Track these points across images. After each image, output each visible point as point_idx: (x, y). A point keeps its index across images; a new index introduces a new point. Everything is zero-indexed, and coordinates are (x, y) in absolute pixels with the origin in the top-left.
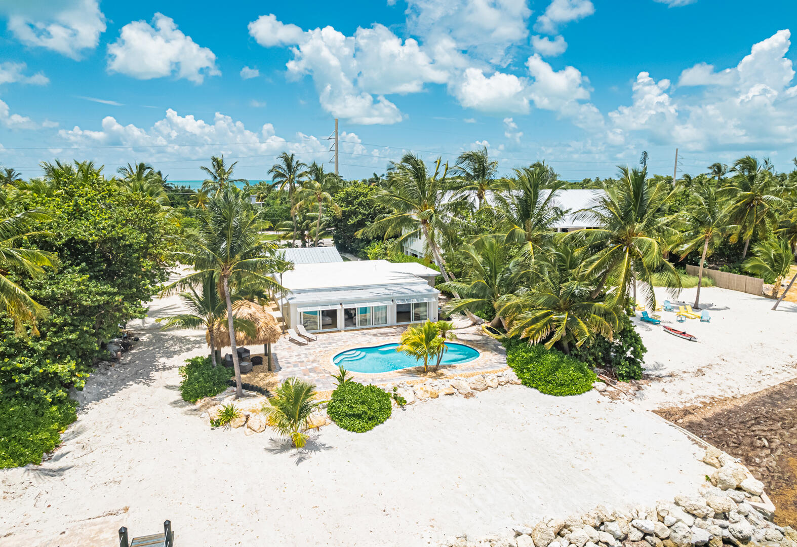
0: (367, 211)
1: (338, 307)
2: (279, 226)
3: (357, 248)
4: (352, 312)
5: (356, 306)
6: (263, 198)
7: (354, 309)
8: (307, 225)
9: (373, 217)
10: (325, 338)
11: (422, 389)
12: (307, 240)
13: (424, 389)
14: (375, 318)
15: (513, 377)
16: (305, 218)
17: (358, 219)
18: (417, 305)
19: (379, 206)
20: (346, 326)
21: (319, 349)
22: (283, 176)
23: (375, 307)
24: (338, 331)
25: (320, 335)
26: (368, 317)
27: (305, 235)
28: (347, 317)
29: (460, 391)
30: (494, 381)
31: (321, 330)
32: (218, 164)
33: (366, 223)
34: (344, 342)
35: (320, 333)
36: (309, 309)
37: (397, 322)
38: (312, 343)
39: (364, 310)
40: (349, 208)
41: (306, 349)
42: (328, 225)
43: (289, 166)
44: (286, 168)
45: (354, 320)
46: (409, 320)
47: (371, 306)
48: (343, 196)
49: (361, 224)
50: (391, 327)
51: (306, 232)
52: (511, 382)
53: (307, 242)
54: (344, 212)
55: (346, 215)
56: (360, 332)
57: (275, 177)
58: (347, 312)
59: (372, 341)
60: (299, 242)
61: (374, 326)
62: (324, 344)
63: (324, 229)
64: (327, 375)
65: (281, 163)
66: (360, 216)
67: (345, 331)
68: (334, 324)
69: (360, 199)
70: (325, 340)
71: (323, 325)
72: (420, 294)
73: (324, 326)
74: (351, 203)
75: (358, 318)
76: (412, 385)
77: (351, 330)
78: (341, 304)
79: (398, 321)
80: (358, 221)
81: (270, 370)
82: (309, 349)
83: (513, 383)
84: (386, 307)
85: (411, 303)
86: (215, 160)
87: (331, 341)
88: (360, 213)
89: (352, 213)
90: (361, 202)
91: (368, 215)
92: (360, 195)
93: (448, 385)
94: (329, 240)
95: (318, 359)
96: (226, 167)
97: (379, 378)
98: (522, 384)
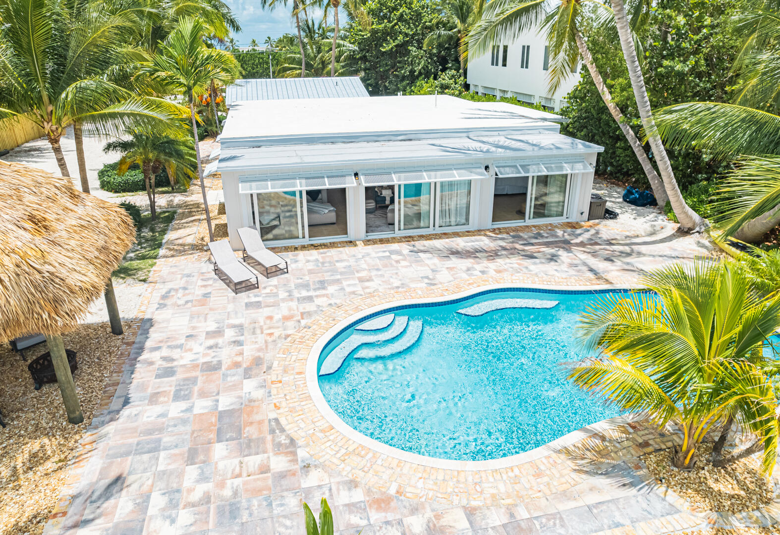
0: (412, 30)
1: (349, 183)
4: (386, 193)
5: (396, 180)
7: (391, 188)
10: (311, 266)
14: (441, 211)
17: (397, 42)
18: (544, 181)
20: (369, 228)
21: (284, 309)
23: (443, 183)
24: (351, 243)
25: (301, 254)
26: (424, 208)
28: (372, 205)
31: (307, 241)
33: (410, 49)
34: (361, 280)
35: (303, 248)
36: (270, 188)
38: (274, 281)
39: (416, 190)
40: (383, 25)
41: (248, 305)
42: (352, 59)
45: (389, 215)
46: (521, 214)
47: (433, 180)
50: (479, 232)
54: (375, 32)
55: (378, 37)
56: (405, 248)
58: (371, 193)
61: (439, 231)
62: (306, 286)
64: (279, 463)
66: (400, 37)
67: (367, 242)
68: (340, 224)
69: (401, 11)
70: (311, 272)
71: (309, 226)
72: (555, 152)
73: (315, 228)
74: (387, 17)
75: (400, 209)
77: (382, 241)
78: (356, 175)
79: (495, 219)
80: (397, 45)
81: (75, 420)
82: (258, 305)
84: (470, 182)
85: (530, 175)
87: (327, 277)
88: (401, 33)
89: (388, 34)
90: (402, 15)
91: (413, 36)
95: (267, 356)
97: (495, 500)
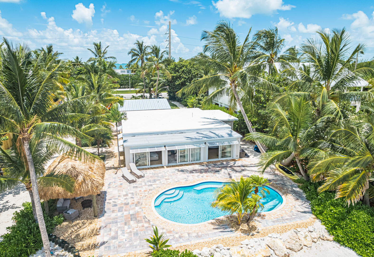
0: (187, 76)
1: (163, 149)
2: (137, 86)
3: (181, 98)
5: (177, 148)
6: (135, 71)
7: (176, 150)
8: (152, 85)
9: (190, 79)
10: (151, 175)
11: (239, 253)
12: (152, 94)
13: (241, 253)
14: (191, 154)
15: (323, 231)
16: (151, 81)
17: (182, 81)
19: (195, 73)
20: (169, 162)
21: (144, 188)
22: (138, 55)
23: (192, 149)
24: (163, 167)
25: (148, 171)
27: (151, 91)
29: (277, 252)
30: (307, 238)
31: (149, 166)
32: (98, 47)
33: (186, 83)
34: (166, 179)
35: (149, 169)
36: (139, 151)
37: (209, 158)
38: (140, 180)
39: (183, 151)
40: (176, 74)
41: (134, 187)
42: (164, 85)
43: (141, 49)
44: (138, 50)
47: (188, 148)
48: (173, 67)
49: (183, 84)
50: (204, 163)
51: (152, 89)
52: (322, 237)
53: (152, 95)
54: (173, 77)
55: (174, 79)
56: (180, 168)
57: (133, 56)
58: (170, 152)
59: (189, 178)
60: (148, 95)
61: (191, 163)
62: (150, 181)
63: (161, 87)
64: (146, 225)
65: (136, 47)
66: (183, 79)
67: (167, 167)
68: (160, 160)
69: (183, 69)
70: (151, 177)
71: (150, 161)
73: (152, 162)
74: (178, 71)
76: (228, 248)
77: (173, 166)
78: (165, 146)
80: (181, 82)
82: (137, 187)
83: (325, 239)
84: (200, 148)
85: (219, 145)
86: (96, 45)
87: (156, 178)
88: (183, 77)
89: (178, 78)
90: (183, 71)
91: (188, 78)
92: (183, 67)
93: (264, 244)
94: (165, 94)
95: (141, 201)
96: (102, 50)
97: (195, 231)
98: (334, 240)
